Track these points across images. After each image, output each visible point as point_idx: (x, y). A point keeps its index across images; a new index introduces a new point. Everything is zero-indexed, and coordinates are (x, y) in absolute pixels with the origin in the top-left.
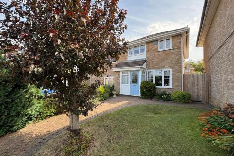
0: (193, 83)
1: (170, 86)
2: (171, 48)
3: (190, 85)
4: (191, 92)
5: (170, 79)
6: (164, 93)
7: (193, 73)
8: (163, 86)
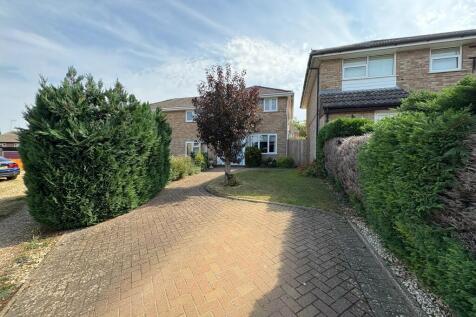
0: (296, 149)
1: (275, 153)
2: (276, 110)
3: (293, 151)
4: (293, 157)
5: (276, 144)
6: (270, 160)
7: (298, 138)
8: (268, 153)
